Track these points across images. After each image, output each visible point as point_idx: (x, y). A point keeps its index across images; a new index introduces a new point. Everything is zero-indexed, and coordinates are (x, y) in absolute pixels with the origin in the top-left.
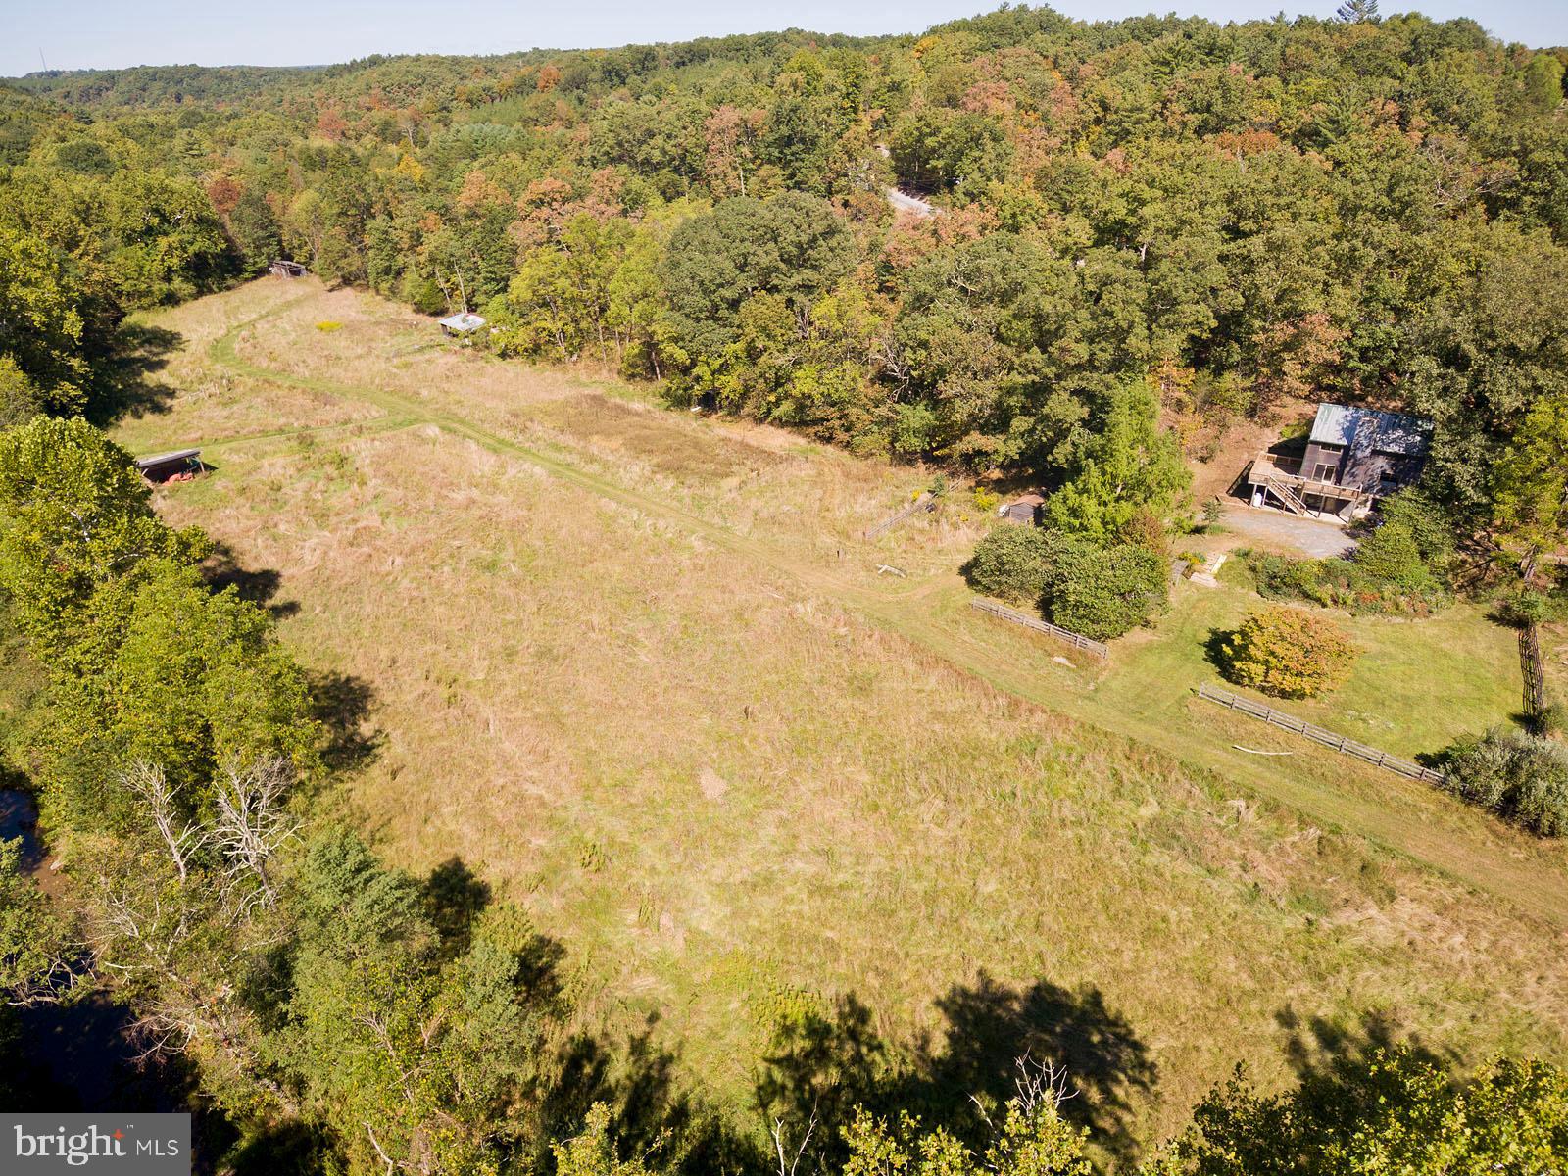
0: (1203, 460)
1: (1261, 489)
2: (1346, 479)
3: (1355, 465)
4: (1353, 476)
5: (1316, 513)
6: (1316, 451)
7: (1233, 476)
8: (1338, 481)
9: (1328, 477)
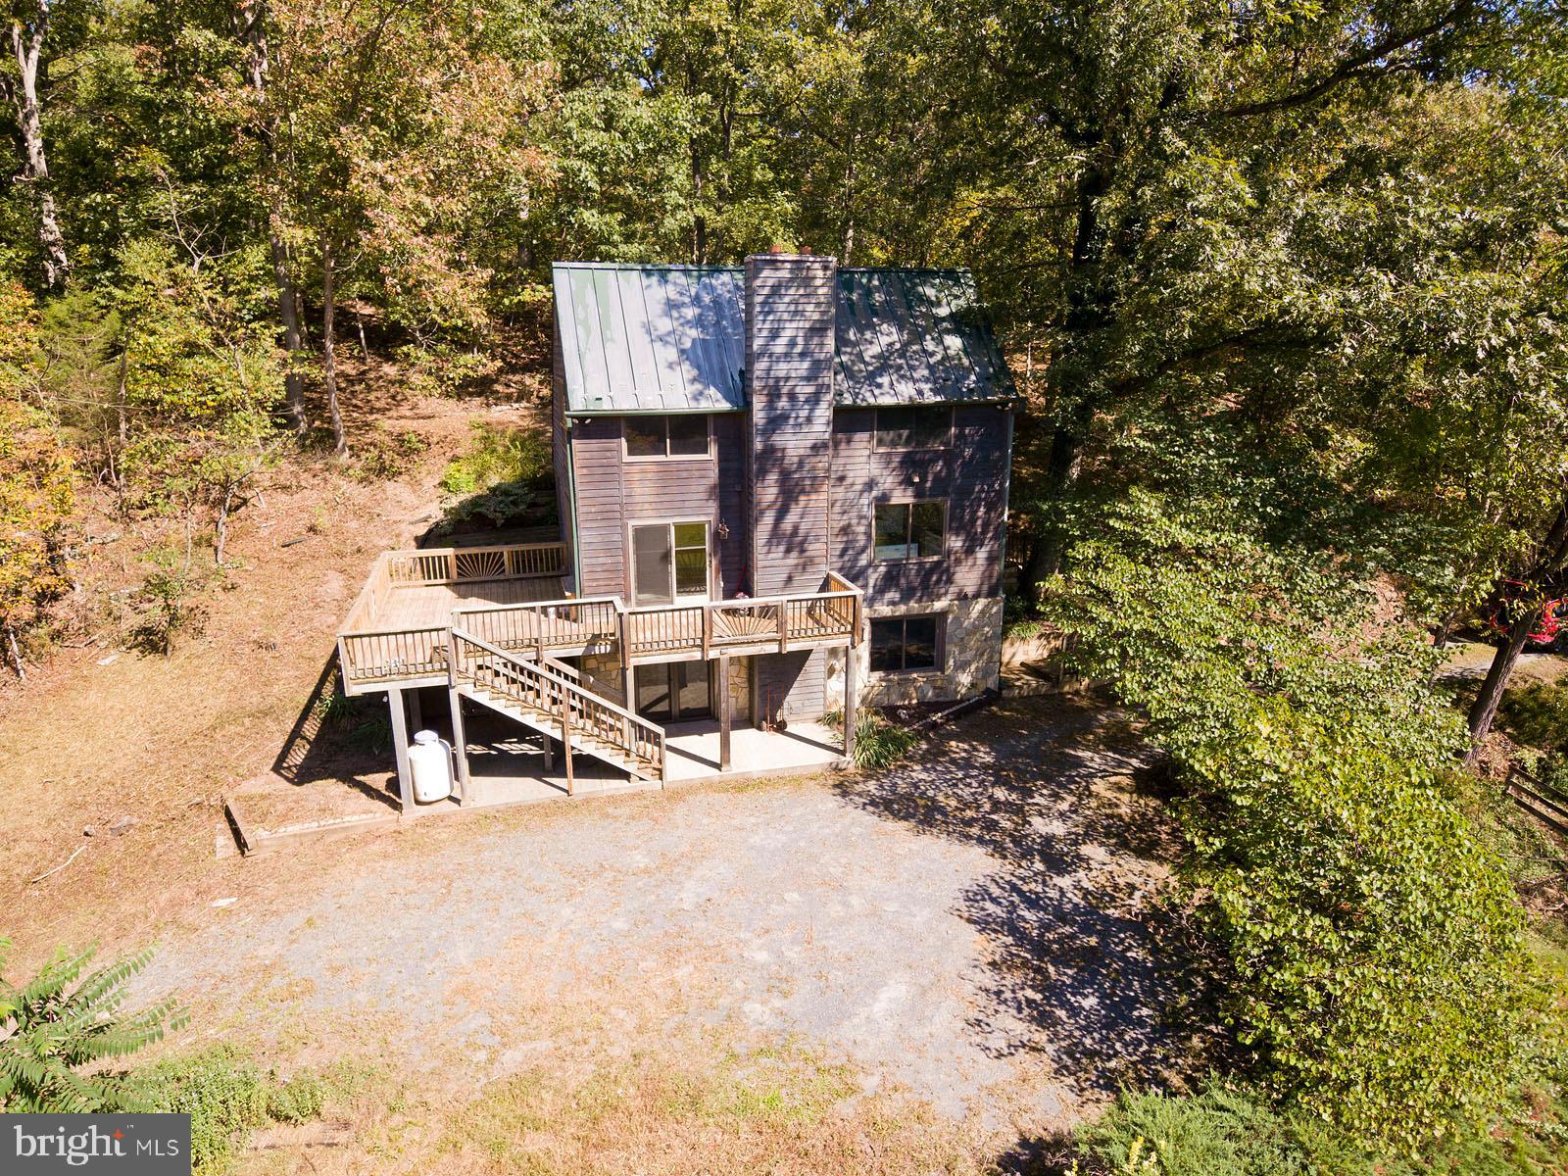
0: (151, 641)
1: (429, 708)
2: (769, 563)
3: (790, 492)
4: (794, 543)
5: (706, 744)
6: (608, 473)
7: (293, 685)
8: (739, 580)
9: (692, 579)
